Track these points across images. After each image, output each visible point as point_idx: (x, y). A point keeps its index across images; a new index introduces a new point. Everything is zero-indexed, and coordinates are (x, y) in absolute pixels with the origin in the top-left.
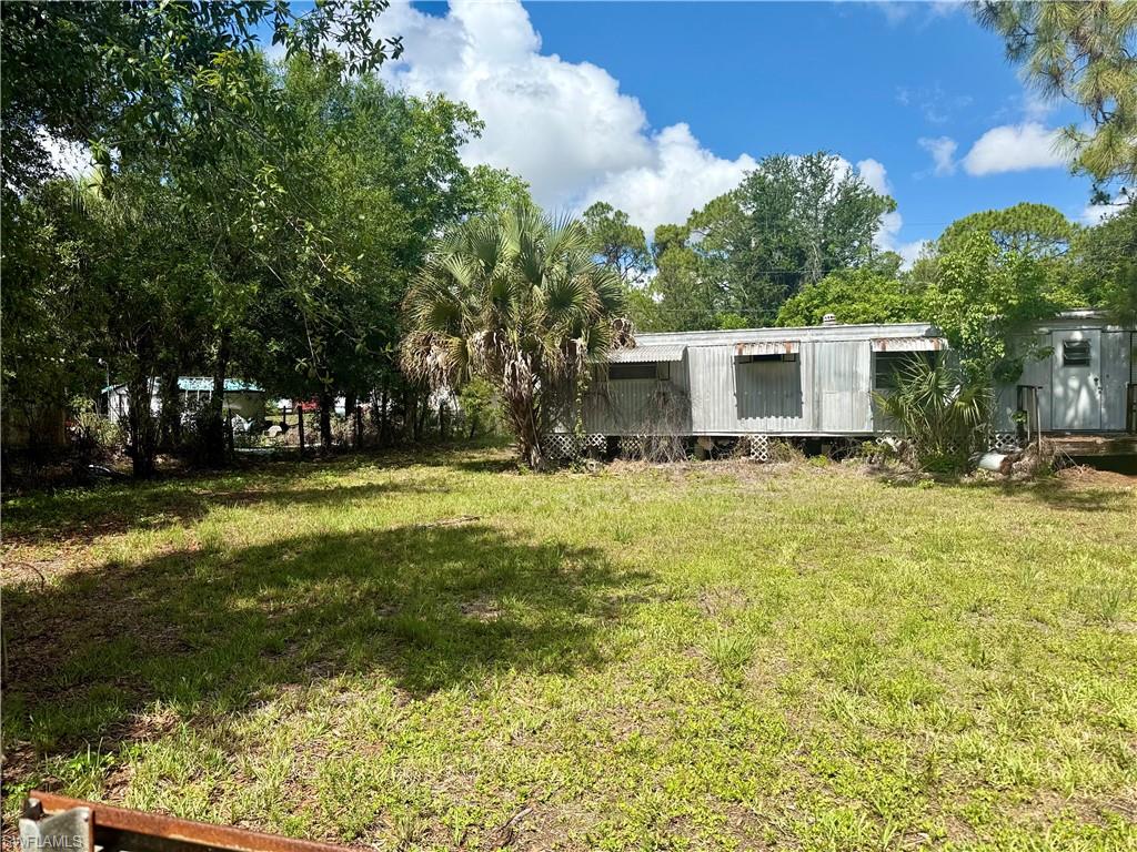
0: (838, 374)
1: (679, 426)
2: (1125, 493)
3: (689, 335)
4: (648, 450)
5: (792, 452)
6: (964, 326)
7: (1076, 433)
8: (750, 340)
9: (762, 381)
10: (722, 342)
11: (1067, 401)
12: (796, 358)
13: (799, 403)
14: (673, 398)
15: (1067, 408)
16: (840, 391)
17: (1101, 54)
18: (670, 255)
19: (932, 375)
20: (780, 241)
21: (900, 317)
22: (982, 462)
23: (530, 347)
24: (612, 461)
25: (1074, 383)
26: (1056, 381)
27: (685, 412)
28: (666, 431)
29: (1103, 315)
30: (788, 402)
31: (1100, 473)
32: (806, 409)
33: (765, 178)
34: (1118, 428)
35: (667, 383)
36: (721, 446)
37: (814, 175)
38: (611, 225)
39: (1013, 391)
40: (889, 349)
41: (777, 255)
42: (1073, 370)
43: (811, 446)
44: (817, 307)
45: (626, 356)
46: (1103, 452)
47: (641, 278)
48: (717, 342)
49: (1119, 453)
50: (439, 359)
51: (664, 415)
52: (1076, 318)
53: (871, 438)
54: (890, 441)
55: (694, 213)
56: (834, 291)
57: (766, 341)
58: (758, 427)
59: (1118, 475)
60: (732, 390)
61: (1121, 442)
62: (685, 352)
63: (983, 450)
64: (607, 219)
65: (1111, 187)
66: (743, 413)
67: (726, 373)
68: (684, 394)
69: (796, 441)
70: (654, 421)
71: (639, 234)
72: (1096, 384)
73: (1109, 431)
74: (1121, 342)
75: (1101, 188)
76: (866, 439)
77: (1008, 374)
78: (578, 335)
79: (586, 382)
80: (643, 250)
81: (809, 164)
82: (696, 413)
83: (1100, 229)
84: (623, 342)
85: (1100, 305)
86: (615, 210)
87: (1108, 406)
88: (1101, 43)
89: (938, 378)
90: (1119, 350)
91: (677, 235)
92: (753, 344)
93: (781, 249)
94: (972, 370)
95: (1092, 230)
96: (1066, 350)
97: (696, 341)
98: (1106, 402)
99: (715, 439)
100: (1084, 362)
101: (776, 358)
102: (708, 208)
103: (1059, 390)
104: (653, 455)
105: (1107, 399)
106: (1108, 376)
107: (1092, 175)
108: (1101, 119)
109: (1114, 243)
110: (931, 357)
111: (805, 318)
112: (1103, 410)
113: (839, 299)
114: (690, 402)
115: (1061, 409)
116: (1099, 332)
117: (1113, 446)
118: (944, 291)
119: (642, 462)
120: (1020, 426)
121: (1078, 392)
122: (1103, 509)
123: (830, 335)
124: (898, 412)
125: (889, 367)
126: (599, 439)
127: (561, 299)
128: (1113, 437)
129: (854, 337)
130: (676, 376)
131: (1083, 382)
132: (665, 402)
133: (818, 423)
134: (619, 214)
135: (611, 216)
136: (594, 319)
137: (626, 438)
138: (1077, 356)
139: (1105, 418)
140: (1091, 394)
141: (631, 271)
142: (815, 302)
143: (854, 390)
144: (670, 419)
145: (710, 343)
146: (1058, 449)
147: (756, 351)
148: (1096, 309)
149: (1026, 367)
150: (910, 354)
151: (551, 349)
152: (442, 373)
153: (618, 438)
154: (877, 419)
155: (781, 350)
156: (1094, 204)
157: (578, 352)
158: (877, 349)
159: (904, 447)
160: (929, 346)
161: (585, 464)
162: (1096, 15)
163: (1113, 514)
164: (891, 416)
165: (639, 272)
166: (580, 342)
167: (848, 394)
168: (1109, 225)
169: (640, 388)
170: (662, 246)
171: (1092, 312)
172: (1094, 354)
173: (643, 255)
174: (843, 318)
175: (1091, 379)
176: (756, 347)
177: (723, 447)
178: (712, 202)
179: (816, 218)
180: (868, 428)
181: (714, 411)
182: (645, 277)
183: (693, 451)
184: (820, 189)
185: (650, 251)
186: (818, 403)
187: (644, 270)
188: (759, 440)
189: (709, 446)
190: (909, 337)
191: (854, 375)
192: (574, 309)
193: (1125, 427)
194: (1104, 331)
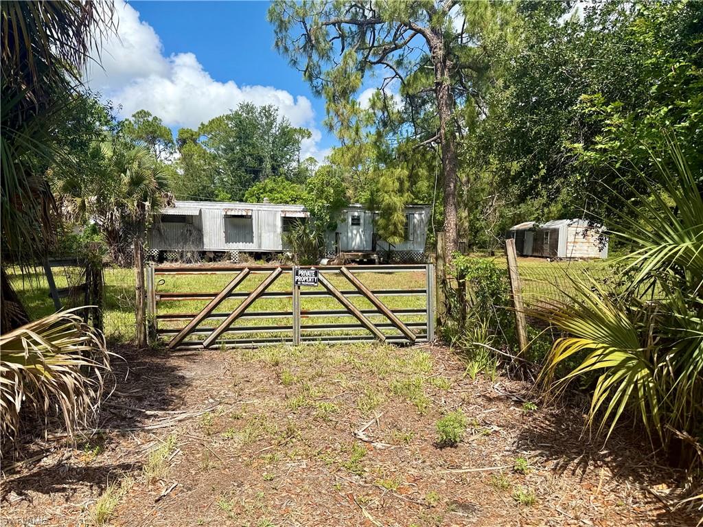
0: (268, 225)
1: (197, 246)
3: (202, 203)
4: (182, 257)
5: (249, 258)
6: (316, 208)
7: (355, 251)
8: (230, 208)
9: (235, 226)
10: (218, 207)
11: (352, 239)
12: (251, 216)
13: (252, 237)
14: (195, 233)
15: (353, 241)
16: (269, 232)
18: (188, 147)
19: (303, 227)
20: (250, 151)
21: (296, 201)
22: (321, 262)
23: (121, 206)
24: (163, 262)
25: (355, 232)
26: (349, 231)
27: (200, 239)
28: (190, 249)
29: (364, 206)
30: (248, 236)
32: (255, 240)
33: (241, 115)
34: (368, 249)
35: (191, 226)
36: (217, 256)
37: (267, 118)
38: (150, 124)
39: (334, 235)
40: (287, 215)
41: (248, 158)
42: (355, 227)
43: (257, 256)
44: (262, 193)
45: (171, 211)
47: (170, 158)
48: (215, 207)
50: (69, 208)
51: (190, 240)
52: (355, 207)
53: (281, 252)
54: (288, 253)
55: (202, 124)
56: (270, 186)
57: (238, 208)
58: (235, 247)
60: (223, 230)
61: (367, 254)
62: (200, 210)
63: (323, 257)
64: (148, 121)
66: (228, 240)
67: (220, 223)
68: (200, 231)
69: (251, 254)
70: (185, 243)
71: (169, 132)
72: (362, 232)
73: (366, 251)
74: (370, 217)
76: (279, 253)
77: (333, 227)
78: (146, 201)
79: (150, 223)
80: (171, 141)
81: (264, 111)
82: (206, 240)
84: (169, 204)
86: (153, 116)
87: (366, 241)
89: (305, 229)
90: (370, 220)
91: (192, 135)
92: (232, 210)
93: (251, 155)
94: (318, 226)
96: (352, 219)
97: (205, 206)
99: (215, 252)
100: (358, 224)
101: (242, 216)
102: (211, 123)
103: (350, 234)
104: (185, 259)
105: (366, 238)
106: (366, 230)
110: (302, 220)
111: (257, 197)
112: (364, 242)
113: (271, 191)
114: (202, 235)
115: (350, 241)
116: (363, 213)
117: (364, 256)
118: (309, 193)
119: (178, 263)
120: (336, 248)
121: (356, 235)
123: (265, 208)
124: (291, 242)
125: (288, 222)
126: (155, 252)
127: (136, 181)
129: (275, 210)
130: (196, 222)
131: (358, 232)
132: (191, 234)
133: (260, 247)
134: (155, 118)
135: (150, 119)
136: (154, 192)
137: (170, 252)
138: (356, 222)
139: (365, 246)
140: (360, 236)
141: (163, 153)
142: (261, 191)
143: (275, 232)
144: (193, 242)
145: (212, 207)
146: (346, 257)
147: (233, 213)
149: (339, 226)
150: (295, 218)
151: (132, 206)
152: (70, 216)
153: (166, 252)
154: (284, 245)
155: (244, 214)
157: (146, 209)
158: (283, 215)
159: (293, 256)
160: (302, 215)
161: (148, 264)
164: (288, 243)
165: (168, 155)
166: (147, 204)
167: (272, 233)
169: (177, 228)
170: (183, 142)
171: (361, 205)
172: (362, 221)
173: (170, 144)
174: (272, 200)
175: (360, 231)
176: (233, 211)
177: (218, 255)
178: (213, 120)
179: (268, 141)
180: (280, 248)
181: (214, 238)
182: (171, 158)
183: (204, 258)
184: (270, 125)
185: (175, 142)
186: (260, 237)
187: (171, 153)
188: (235, 253)
189: (212, 256)
190: (296, 211)
191: (275, 226)
192: (142, 186)
193: (371, 249)
194: (365, 213)
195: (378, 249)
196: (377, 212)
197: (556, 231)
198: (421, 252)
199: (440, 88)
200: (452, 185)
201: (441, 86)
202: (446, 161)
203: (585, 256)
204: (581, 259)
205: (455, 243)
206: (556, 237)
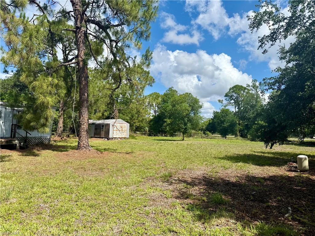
2: (10, 155)
17: (11, 30)
29: (6, 104)
31: (3, 150)
34: (8, 136)
46: (4, 144)
49: (8, 144)
59: (8, 150)
61: (9, 140)
65: (9, 69)
72: (3, 124)
73: (6, 137)
74: (10, 112)
75: (6, 69)
83: (5, 80)
85: (4, 101)
87: (6, 130)
88: (12, 27)
90: (10, 115)
95: (2, 80)
98: (5, 129)
105: (6, 128)
106: (6, 122)
107: (4, 64)
108: (10, 48)
109: (8, 85)
112: (4, 131)
116: (4, 109)
117: (7, 142)
122: (4, 161)
128: (6, 139)
139: (5, 134)
148: (3, 102)
156: (4, 73)
162: (11, 18)
163: (7, 162)
168: (7, 80)
171: (3, 103)
172: (3, 115)
175: (1, 122)
193: (10, 136)
194: (6, 109)
195: (16, 136)
196: (16, 109)
197: (108, 125)
198: (48, 138)
199: (79, 31)
200: (86, 94)
201: (80, 30)
202: (82, 78)
203: (120, 137)
204: (119, 138)
205: (87, 132)
206: (108, 128)
